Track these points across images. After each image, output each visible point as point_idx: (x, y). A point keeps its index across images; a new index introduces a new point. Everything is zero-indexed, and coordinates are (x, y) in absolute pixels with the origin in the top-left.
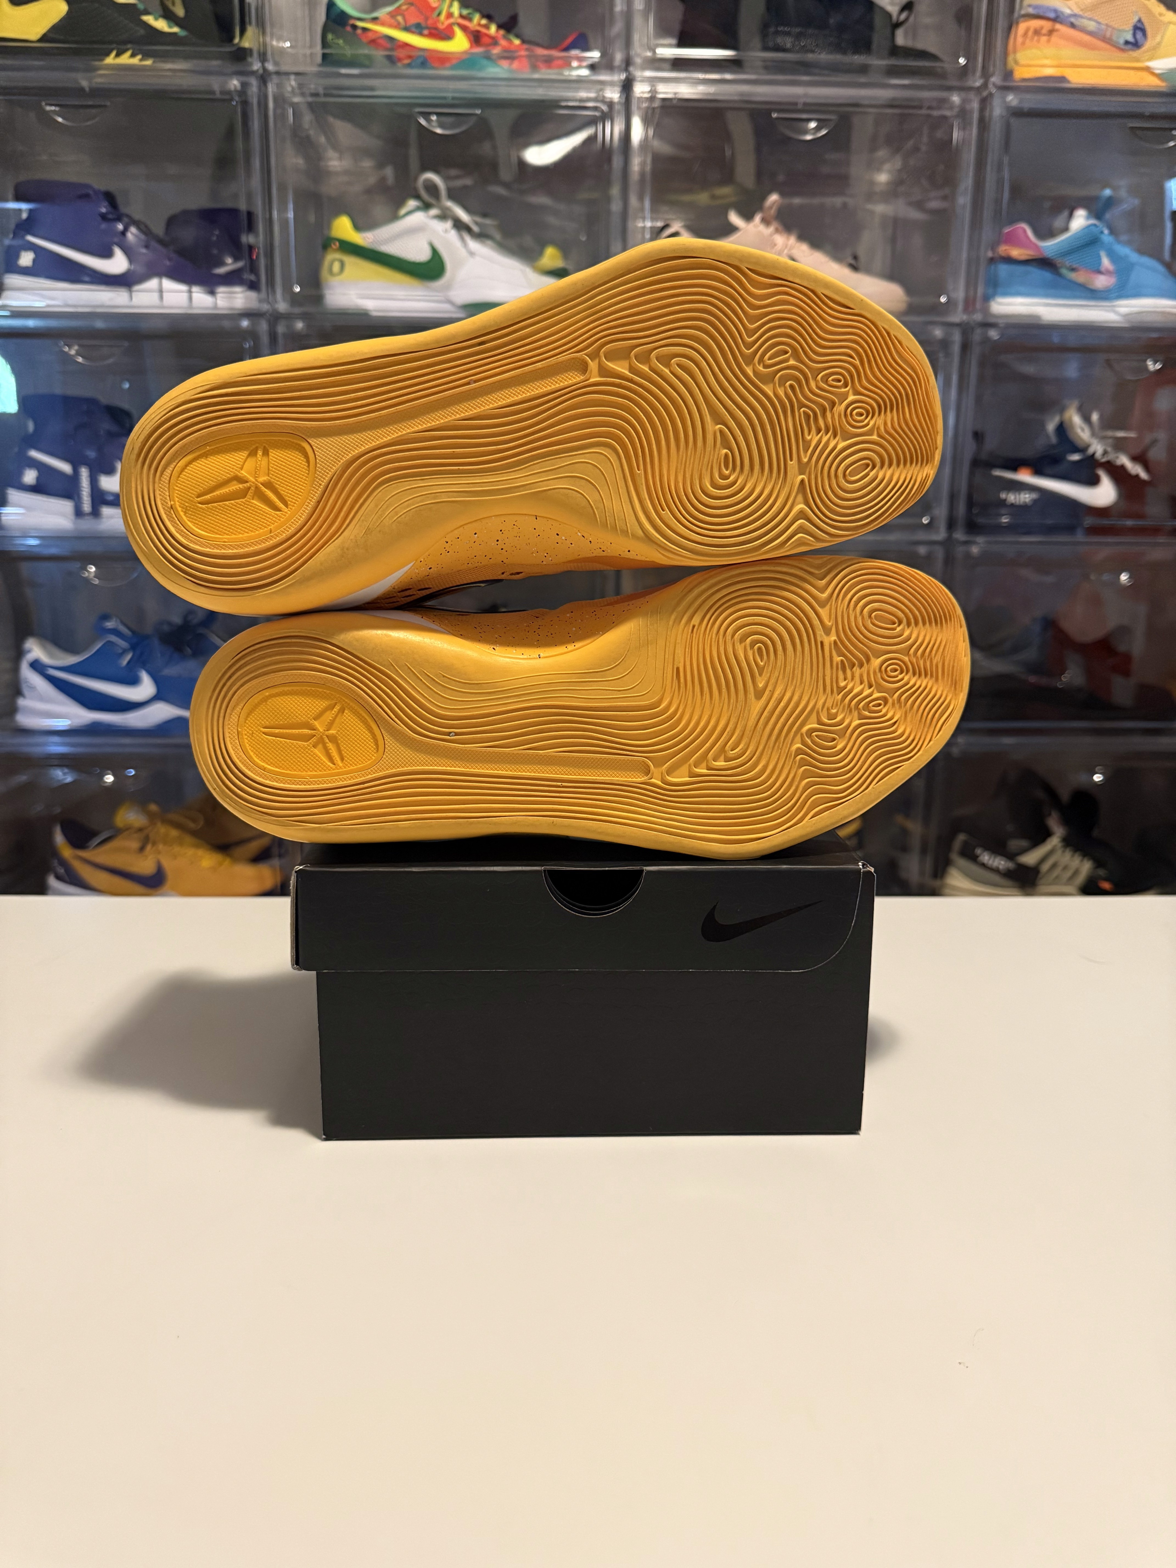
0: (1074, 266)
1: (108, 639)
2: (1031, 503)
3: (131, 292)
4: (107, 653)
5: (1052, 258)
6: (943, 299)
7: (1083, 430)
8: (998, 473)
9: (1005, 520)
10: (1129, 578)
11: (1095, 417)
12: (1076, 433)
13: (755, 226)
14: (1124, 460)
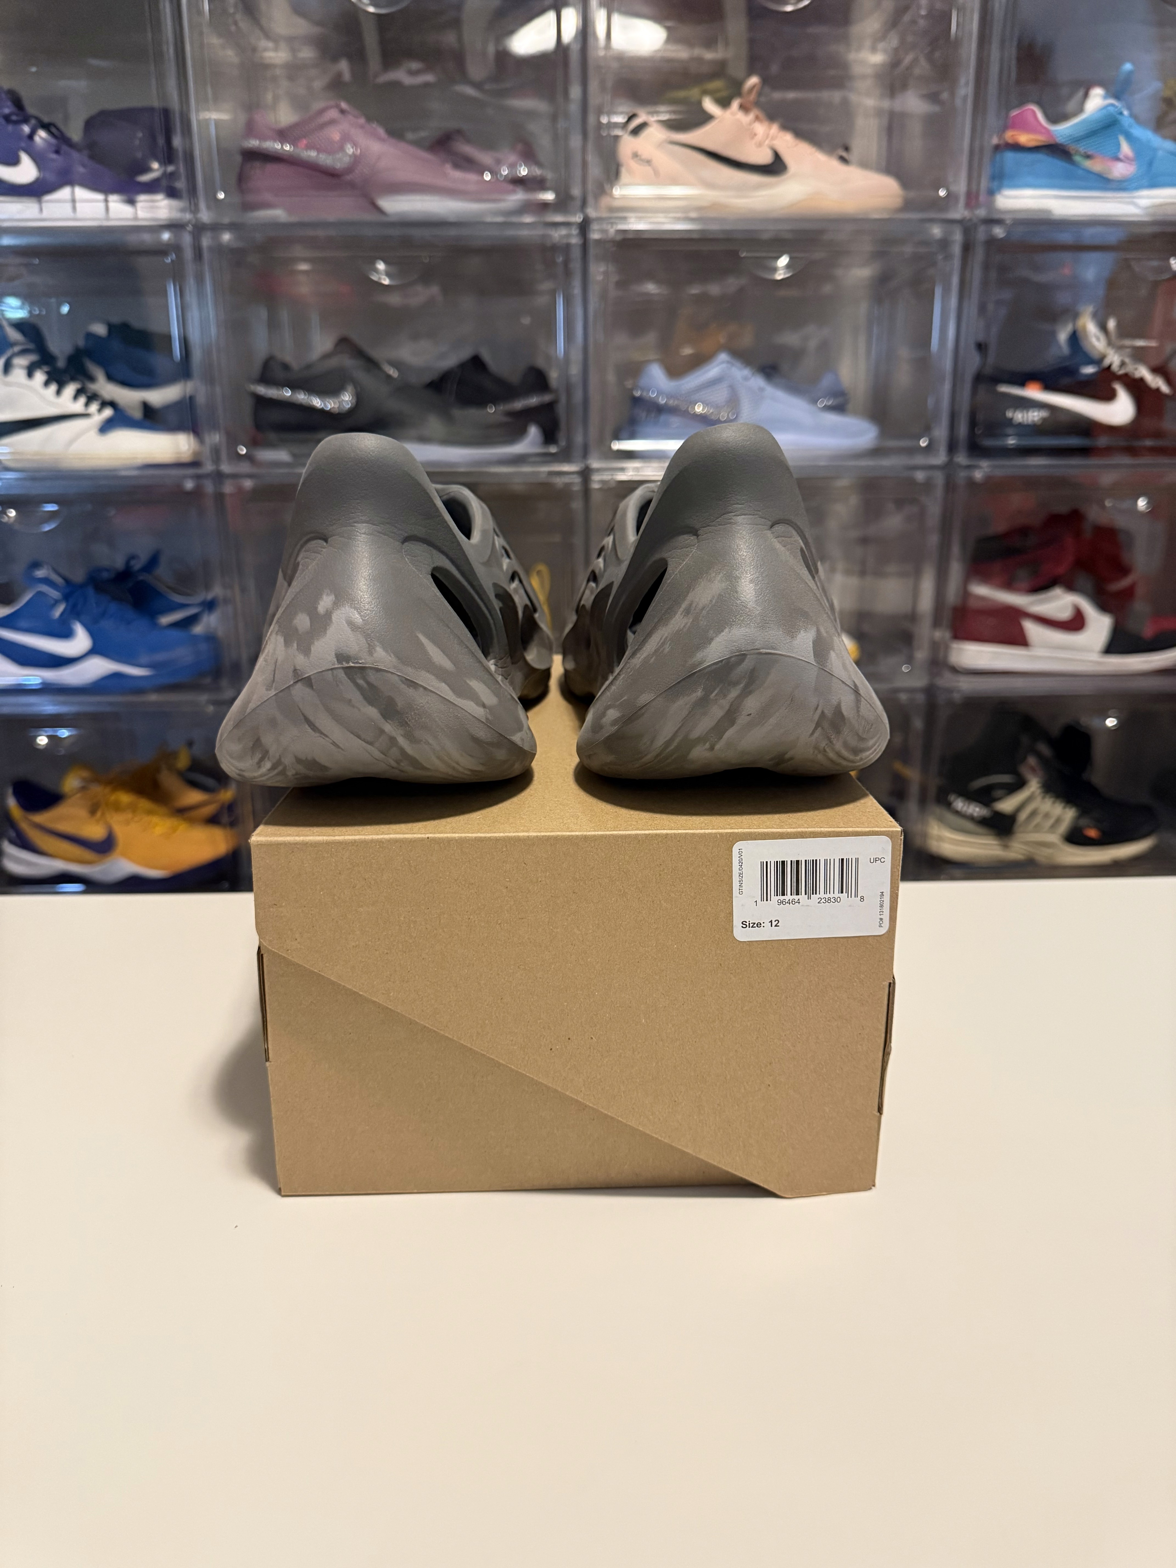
0: (1089, 153)
1: (39, 589)
2: (1040, 423)
3: (40, 202)
4: (39, 605)
5: (1065, 144)
6: (942, 193)
7: (1098, 339)
8: (1004, 389)
9: (1011, 441)
10: (1148, 503)
11: (1112, 324)
12: (1091, 343)
13: (733, 114)
14: (1144, 372)
